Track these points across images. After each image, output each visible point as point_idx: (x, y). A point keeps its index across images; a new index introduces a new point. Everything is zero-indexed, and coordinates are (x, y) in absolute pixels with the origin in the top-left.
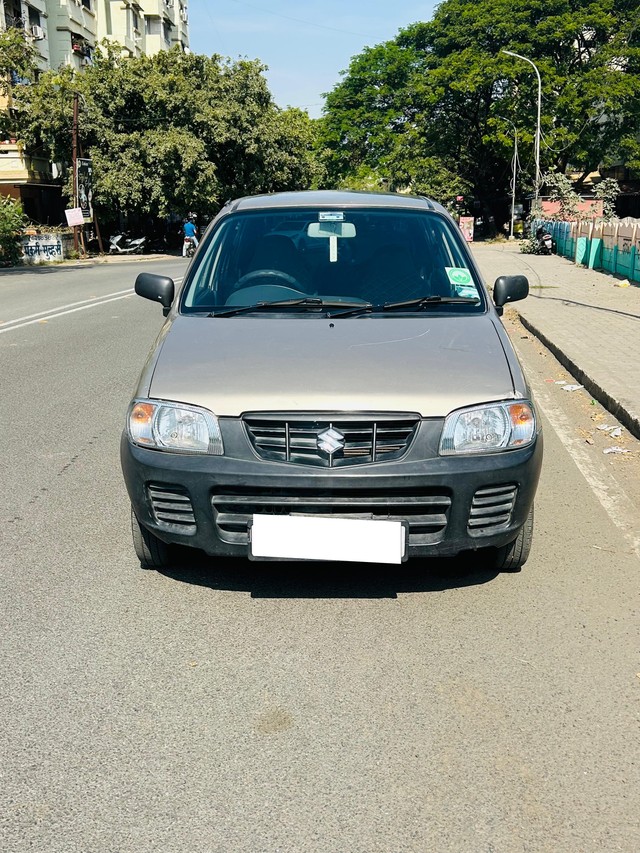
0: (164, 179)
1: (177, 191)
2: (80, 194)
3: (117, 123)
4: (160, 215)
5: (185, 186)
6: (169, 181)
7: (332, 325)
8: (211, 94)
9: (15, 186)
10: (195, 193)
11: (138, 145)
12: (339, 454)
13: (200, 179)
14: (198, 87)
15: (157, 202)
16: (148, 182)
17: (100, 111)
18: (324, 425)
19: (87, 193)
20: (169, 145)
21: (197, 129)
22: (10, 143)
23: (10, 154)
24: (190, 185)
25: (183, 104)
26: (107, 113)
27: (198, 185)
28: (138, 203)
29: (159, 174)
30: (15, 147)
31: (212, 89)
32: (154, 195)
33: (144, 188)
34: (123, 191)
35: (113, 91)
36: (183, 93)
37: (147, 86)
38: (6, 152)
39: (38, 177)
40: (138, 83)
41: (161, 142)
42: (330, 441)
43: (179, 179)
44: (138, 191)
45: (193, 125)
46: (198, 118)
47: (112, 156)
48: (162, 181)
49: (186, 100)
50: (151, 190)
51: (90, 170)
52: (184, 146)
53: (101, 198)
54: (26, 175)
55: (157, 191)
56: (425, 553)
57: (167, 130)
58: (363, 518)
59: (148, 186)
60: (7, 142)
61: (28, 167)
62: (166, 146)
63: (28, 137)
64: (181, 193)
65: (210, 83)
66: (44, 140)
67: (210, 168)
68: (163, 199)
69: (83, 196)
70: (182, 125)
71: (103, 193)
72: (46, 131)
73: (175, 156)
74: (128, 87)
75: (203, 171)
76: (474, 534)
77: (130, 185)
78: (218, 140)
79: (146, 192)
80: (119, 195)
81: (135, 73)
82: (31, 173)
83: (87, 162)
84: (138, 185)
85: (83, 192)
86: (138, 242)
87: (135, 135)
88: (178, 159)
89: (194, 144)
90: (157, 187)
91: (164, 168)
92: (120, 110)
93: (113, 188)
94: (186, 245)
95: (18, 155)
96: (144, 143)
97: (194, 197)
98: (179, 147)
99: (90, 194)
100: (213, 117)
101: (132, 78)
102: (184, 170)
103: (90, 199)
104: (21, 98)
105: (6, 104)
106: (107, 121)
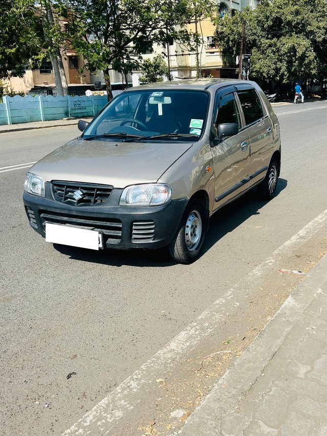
0: (288, 62)
1: (293, 69)
2: (243, 73)
3: (268, 35)
4: (284, 81)
5: (298, 66)
6: (290, 63)
7: (117, 145)
8: (318, 15)
9: (217, 69)
10: (303, 69)
11: (275, 45)
12: (80, 201)
13: (306, 62)
14: (312, 12)
15: (283, 75)
16: (279, 65)
17: (259, 29)
18: (77, 188)
19: (246, 72)
20: (290, 44)
21: (308, 34)
22: (216, 48)
23: (215, 54)
24: (300, 65)
25: (301, 21)
26: (263, 30)
27: (305, 65)
28: (273, 75)
29: (285, 60)
30: (217, 50)
31: (319, 12)
32: (282, 71)
33: (276, 67)
34: (265, 70)
35: (267, 18)
36: (302, 15)
37: (283, 14)
38: (214, 53)
39: (228, 64)
40: (279, 12)
41: (286, 42)
42: (78, 195)
43: (295, 62)
44: (273, 69)
45: (306, 32)
46: (309, 28)
47: (263, 52)
48: (287, 63)
49: (303, 20)
50: (280, 68)
51: (249, 60)
52: (299, 45)
53: (254, 74)
54: (222, 64)
55: (284, 69)
56: (114, 247)
57: (292, 36)
58: (88, 229)
59: (278, 66)
60: (214, 47)
61: (223, 60)
62: (290, 45)
63: (223, 45)
64: (295, 70)
65: (319, 9)
66: (231, 46)
67: (312, 55)
68: (286, 73)
69: (244, 73)
70: (300, 33)
71: (256, 71)
72: (232, 41)
73: (293, 50)
74: (274, 15)
75: (308, 57)
76: (134, 242)
77: (269, 66)
78: (318, 40)
79: (277, 70)
80: (263, 72)
81: (278, 7)
82: (224, 63)
83: (248, 56)
84: (273, 66)
85: (244, 71)
86: (272, 96)
87: (275, 40)
88: (295, 51)
89: (305, 43)
90: (283, 67)
91: (287, 56)
92: (270, 27)
93: (261, 68)
94: (296, 97)
95: (218, 54)
96: (278, 44)
97: (302, 71)
98: (296, 45)
99: (248, 72)
100: (317, 27)
101: (276, 10)
102: (297, 57)
103: (248, 75)
104: (222, 25)
105: (215, 29)
106: (264, 34)
